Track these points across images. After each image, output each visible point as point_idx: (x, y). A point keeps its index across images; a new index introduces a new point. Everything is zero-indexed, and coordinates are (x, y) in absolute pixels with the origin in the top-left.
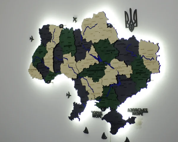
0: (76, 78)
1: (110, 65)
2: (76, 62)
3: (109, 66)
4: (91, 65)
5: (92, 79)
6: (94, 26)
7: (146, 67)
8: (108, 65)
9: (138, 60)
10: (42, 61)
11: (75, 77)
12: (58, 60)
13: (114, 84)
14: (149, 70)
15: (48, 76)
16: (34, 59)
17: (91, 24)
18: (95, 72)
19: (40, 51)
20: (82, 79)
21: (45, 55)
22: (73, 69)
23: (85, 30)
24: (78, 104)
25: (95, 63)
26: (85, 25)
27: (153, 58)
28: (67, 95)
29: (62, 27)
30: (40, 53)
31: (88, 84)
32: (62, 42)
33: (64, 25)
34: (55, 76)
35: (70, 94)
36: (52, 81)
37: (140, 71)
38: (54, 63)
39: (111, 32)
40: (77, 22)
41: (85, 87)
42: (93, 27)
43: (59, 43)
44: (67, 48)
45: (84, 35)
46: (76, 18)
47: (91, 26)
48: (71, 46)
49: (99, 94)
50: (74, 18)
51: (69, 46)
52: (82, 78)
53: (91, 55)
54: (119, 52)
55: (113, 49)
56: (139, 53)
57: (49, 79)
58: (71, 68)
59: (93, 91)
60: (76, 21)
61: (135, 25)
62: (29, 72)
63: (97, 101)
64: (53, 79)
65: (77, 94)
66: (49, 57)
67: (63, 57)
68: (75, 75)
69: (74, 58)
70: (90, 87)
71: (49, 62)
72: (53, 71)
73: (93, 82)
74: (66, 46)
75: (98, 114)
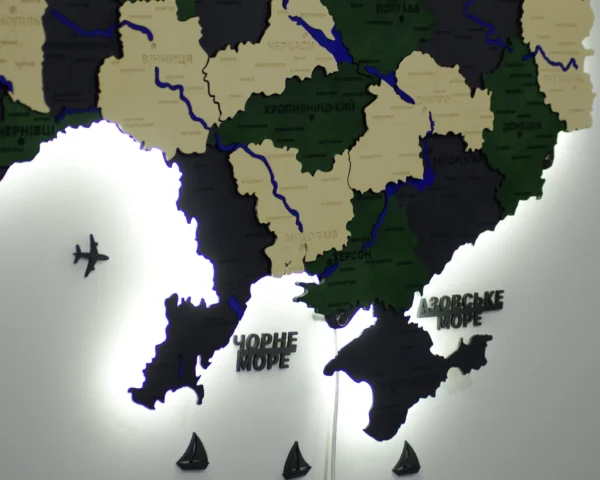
1: (393, 81)
2: (206, 56)
3: (393, 89)
4: (295, 78)
5: (299, 157)
7: (547, 102)
8: (383, 82)
9: (516, 65)
12: (75, 36)
13: (410, 179)
14: (557, 114)
18: (312, 118)
20: (238, 158)
22: (183, 98)
24: (196, 303)
25: (319, 70)
27: (573, 61)
28: (79, 255)
31: (275, 185)
34: (50, 135)
35: (101, 250)
37: (519, 116)
41: (252, 199)
49: (333, 234)
52: (240, 151)
53: (299, 21)
56: (523, 35)
58: (173, 88)
59: (298, 223)
63: (312, 274)
65: (195, 245)
66: (13, 9)
67: (121, 19)
68: (199, 133)
69: (194, 27)
70: (281, 201)
71: (13, 43)
72: (40, 106)
73: (303, 171)
75: (270, 346)
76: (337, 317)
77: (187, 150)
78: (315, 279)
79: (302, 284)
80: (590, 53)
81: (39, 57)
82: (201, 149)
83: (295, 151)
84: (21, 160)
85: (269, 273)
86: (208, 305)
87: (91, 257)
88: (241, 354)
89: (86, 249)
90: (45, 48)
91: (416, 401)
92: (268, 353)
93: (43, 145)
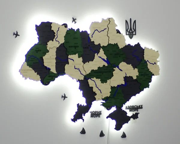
1: (118, 67)
2: (83, 64)
3: (118, 69)
4: (99, 67)
5: (100, 81)
6: (103, 30)
7: (149, 70)
8: (116, 67)
9: (143, 64)
12: (61, 61)
13: (122, 84)
14: (152, 73)
15: (47, 77)
16: (29, 58)
17: (100, 28)
18: (103, 74)
19: (37, 49)
20: (89, 81)
21: (44, 54)
22: (79, 71)
23: (94, 33)
24: (82, 105)
25: (104, 66)
27: (155, 63)
28: (62, 97)
30: (37, 52)
31: (96, 85)
35: (66, 96)
37: (144, 73)
41: (92, 88)
42: (102, 31)
43: (63, 43)
44: (73, 49)
45: (92, 37)
46: (75, 19)
48: (78, 47)
50: (73, 18)
51: (75, 47)
52: (90, 79)
53: (100, 57)
56: (144, 58)
58: (78, 69)
59: (101, 92)
60: (75, 23)
61: (134, 33)
65: (82, 95)
66: (50, 57)
67: (68, 58)
68: (82, 76)
69: (81, 59)
70: (97, 88)
71: (51, 62)
72: (55, 72)
73: (101, 83)
74: (71, 47)
75: (97, 113)
76: (108, 108)
77: (80, 79)
78: (104, 102)
79: (101, 102)
80: (159, 61)
81: (55, 64)
82: (83, 79)
83: (100, 79)
84: (52, 81)
85: (95, 100)
86: (85, 105)
87: (64, 97)
88: (91, 114)
89: (64, 96)
90: (56, 63)
91: (124, 124)
92: (96, 114)
93: (56, 79)
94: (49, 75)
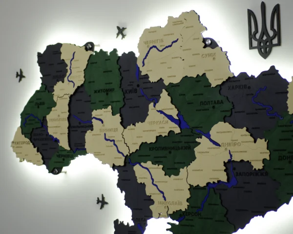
0: (122, 164)
1: (208, 136)
2: (123, 128)
3: (208, 140)
4: (160, 136)
5: (163, 169)
6: (170, 44)
8: (203, 137)
9: (286, 126)
10: (44, 123)
11: (121, 162)
12: (80, 123)
13: (219, 181)
15: (55, 158)
16: (26, 119)
17: (162, 41)
18: (170, 152)
19: (39, 102)
20: (137, 168)
21: (49, 110)
22: (115, 144)
23: (147, 55)
24: (126, 224)
25: (171, 132)
26: (146, 43)
28: (98, 201)
29: (92, 49)
30: (38, 107)
31: (153, 179)
32: (90, 82)
33: (95, 44)
35: (106, 200)
36: (64, 169)
38: (71, 129)
39: (214, 58)
40: (126, 37)
41: (143, 185)
42: (167, 47)
43: (82, 85)
44: (102, 96)
45: (144, 65)
46: (124, 29)
47: (162, 44)
48: (112, 90)
49: (180, 203)
50: (118, 28)
51: (107, 91)
52: (138, 165)
53: (161, 112)
54: (233, 106)
55: (219, 98)
56: (288, 110)
57: (58, 165)
58: (111, 141)
59: (164, 197)
60: (123, 36)
61: (275, 41)
62: (13, 147)
63: (173, 220)
64: (67, 164)
66: (59, 116)
67: (92, 117)
68: (121, 158)
69: (118, 117)
70: (156, 187)
71: (59, 127)
72: (68, 148)
73: (165, 175)
74: (99, 91)
77: (117, 164)
81: (67, 131)
83: (162, 166)
85: (152, 217)
86: (130, 225)
89: (101, 199)
90: (68, 128)
93: (72, 161)
94: (58, 154)
